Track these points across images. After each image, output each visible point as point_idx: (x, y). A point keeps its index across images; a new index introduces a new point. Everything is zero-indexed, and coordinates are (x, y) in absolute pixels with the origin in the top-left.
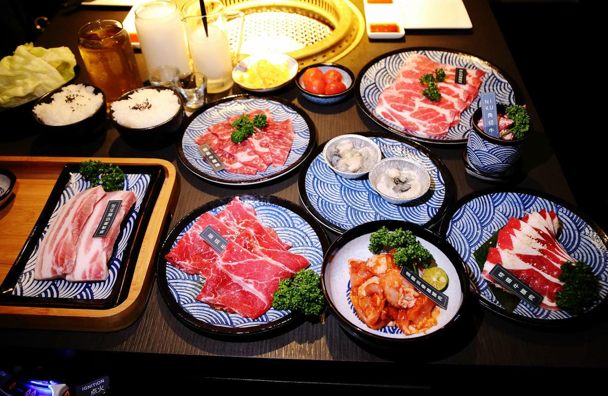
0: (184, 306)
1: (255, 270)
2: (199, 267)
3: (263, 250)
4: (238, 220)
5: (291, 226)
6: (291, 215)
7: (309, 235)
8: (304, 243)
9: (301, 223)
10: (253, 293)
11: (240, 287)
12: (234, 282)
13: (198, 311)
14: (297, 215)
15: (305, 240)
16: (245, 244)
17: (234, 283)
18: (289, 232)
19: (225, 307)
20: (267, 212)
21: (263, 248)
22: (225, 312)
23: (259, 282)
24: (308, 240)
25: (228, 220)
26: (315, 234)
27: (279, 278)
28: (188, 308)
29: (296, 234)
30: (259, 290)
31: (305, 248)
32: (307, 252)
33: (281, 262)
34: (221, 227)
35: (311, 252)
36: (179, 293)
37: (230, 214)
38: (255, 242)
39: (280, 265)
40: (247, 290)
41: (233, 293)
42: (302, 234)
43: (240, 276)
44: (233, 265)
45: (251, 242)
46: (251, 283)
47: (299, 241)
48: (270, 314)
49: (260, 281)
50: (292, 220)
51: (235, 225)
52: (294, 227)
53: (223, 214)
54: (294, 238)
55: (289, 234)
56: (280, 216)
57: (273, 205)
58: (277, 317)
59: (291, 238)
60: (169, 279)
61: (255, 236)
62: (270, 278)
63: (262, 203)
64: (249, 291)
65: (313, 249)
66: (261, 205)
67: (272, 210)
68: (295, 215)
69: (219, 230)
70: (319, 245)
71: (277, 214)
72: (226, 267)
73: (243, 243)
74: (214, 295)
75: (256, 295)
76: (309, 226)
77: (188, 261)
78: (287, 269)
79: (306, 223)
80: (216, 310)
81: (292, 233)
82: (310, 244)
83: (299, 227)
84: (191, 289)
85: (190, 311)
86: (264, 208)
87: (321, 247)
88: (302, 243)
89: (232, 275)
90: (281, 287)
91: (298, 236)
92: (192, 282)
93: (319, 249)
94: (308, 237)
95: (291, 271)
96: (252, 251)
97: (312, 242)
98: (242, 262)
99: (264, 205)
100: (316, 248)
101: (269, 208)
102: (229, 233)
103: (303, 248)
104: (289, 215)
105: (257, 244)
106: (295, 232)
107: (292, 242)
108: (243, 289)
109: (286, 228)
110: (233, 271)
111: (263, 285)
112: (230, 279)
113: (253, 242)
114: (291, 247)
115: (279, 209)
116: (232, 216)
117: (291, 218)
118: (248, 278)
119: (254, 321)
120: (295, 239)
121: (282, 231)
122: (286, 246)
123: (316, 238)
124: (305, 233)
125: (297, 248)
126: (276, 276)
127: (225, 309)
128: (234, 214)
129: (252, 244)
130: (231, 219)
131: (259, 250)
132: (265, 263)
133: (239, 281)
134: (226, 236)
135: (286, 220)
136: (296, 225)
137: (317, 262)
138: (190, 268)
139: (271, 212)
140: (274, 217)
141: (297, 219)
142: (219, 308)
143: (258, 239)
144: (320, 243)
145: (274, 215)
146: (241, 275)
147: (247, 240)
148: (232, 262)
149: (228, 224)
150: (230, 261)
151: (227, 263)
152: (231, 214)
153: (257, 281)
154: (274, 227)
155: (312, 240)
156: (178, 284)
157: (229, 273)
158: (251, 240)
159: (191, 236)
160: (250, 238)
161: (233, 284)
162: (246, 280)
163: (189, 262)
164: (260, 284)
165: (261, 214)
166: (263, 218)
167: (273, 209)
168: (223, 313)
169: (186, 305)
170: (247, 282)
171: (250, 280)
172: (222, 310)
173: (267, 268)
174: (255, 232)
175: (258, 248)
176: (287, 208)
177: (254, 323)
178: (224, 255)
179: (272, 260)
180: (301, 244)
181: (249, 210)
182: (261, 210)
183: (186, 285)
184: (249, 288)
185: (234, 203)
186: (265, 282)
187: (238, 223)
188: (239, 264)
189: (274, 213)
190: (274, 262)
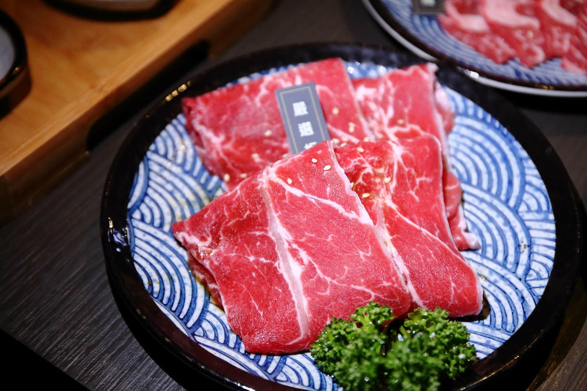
0: (136, 223)
1: (330, 239)
2: (233, 165)
3: (391, 210)
4: (398, 114)
5: (512, 203)
6: (528, 178)
7: (535, 249)
8: (511, 259)
9: (539, 210)
10: (290, 288)
11: (274, 257)
12: (270, 234)
13: (155, 253)
14: (544, 187)
15: (518, 252)
16: (359, 169)
17: (268, 238)
18: (493, 214)
19: (213, 281)
20: (479, 138)
21: (394, 207)
22: (208, 293)
23: (319, 272)
24: (524, 258)
25: (376, 101)
26: (552, 253)
27: (373, 294)
28: (139, 234)
29: (506, 229)
30: (308, 291)
31: (503, 272)
32: (502, 284)
33: (405, 261)
34: (346, 106)
35: (509, 290)
36: (150, 191)
37: (387, 91)
38: (387, 180)
39: (401, 268)
40: (282, 271)
41: (252, 258)
42: (521, 235)
43: (289, 230)
44: (291, 195)
45: (376, 175)
46: (301, 261)
47: (501, 247)
48: (295, 366)
49: (324, 272)
50: (522, 190)
51: (380, 122)
52: (515, 211)
53: (372, 83)
54: (495, 232)
55: (491, 219)
56: (503, 167)
57: (505, 131)
58: (300, 382)
59: (489, 230)
60: (156, 152)
61: (400, 167)
62: (352, 279)
63: (481, 113)
64: (286, 277)
65: (520, 286)
66: (475, 117)
67: (494, 142)
68: (539, 182)
69: (336, 111)
70: (540, 286)
71: (498, 157)
72: (275, 187)
73: (354, 162)
74: (210, 239)
75: (294, 298)
76: (553, 227)
77: (222, 138)
78: (410, 288)
79: (552, 217)
80: (192, 275)
81: (500, 221)
82: (521, 270)
83: (527, 216)
84: (182, 201)
85: (138, 242)
86: (478, 125)
87: (540, 292)
88: (506, 259)
89: (275, 215)
90: (359, 319)
91: (509, 235)
92: (198, 189)
93: (532, 294)
94: (530, 254)
95: (416, 298)
96: (365, 195)
97: (528, 269)
98: (312, 198)
99: (484, 120)
100: (530, 288)
101: (491, 133)
102: (352, 129)
103: (498, 269)
104: (523, 174)
105: (388, 190)
106: (507, 222)
107: (484, 241)
108: (276, 264)
109: (496, 202)
110: (282, 209)
111: (325, 284)
112: (264, 223)
113: (382, 176)
114: (469, 249)
115: (513, 150)
116: (391, 99)
117: (524, 183)
118: (301, 245)
119: (247, 354)
120: (498, 238)
121: (482, 200)
122: (459, 238)
123: (545, 266)
124: (529, 237)
125: (485, 262)
126: (371, 284)
127: (212, 286)
128: (397, 96)
129: (378, 180)
130: (384, 104)
131: (381, 206)
132: (366, 238)
133: (281, 239)
134: (340, 133)
135: (510, 183)
136: (523, 208)
137: (504, 323)
138: (214, 156)
139: (488, 144)
140: (488, 160)
141: (538, 194)
142: (201, 277)
143: (401, 177)
144: (545, 283)
145: (491, 156)
146: (291, 227)
147: (371, 163)
148: (292, 185)
149: (367, 112)
150: (290, 181)
151: (281, 182)
152: (393, 91)
153: (316, 266)
154: (469, 182)
155: (535, 266)
156: (166, 174)
157: (271, 205)
158: (381, 171)
159: (267, 88)
160: (380, 164)
161: (264, 238)
162: (295, 246)
163: (223, 143)
164: (319, 279)
165: (463, 136)
166: (462, 148)
167: (497, 138)
168: (201, 291)
169: (141, 225)
170: (294, 253)
171: (303, 254)
172: (204, 283)
173: (361, 253)
174: (405, 157)
175: (385, 200)
176: (533, 156)
177: (242, 359)
178: (289, 161)
179: (390, 244)
180: (500, 257)
181: (441, 110)
182: (469, 127)
183: (180, 185)
184: (289, 269)
185: (415, 73)
186: (335, 282)
187: (393, 123)
188: (304, 199)
189: (493, 150)
190: (390, 250)
